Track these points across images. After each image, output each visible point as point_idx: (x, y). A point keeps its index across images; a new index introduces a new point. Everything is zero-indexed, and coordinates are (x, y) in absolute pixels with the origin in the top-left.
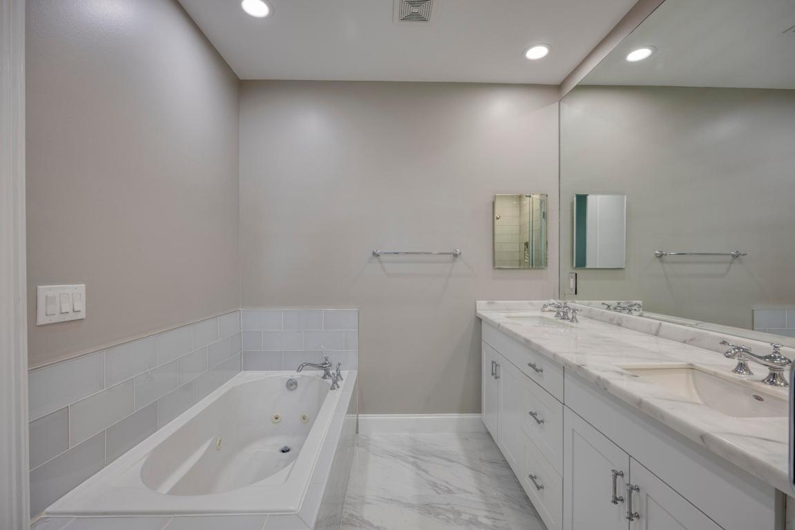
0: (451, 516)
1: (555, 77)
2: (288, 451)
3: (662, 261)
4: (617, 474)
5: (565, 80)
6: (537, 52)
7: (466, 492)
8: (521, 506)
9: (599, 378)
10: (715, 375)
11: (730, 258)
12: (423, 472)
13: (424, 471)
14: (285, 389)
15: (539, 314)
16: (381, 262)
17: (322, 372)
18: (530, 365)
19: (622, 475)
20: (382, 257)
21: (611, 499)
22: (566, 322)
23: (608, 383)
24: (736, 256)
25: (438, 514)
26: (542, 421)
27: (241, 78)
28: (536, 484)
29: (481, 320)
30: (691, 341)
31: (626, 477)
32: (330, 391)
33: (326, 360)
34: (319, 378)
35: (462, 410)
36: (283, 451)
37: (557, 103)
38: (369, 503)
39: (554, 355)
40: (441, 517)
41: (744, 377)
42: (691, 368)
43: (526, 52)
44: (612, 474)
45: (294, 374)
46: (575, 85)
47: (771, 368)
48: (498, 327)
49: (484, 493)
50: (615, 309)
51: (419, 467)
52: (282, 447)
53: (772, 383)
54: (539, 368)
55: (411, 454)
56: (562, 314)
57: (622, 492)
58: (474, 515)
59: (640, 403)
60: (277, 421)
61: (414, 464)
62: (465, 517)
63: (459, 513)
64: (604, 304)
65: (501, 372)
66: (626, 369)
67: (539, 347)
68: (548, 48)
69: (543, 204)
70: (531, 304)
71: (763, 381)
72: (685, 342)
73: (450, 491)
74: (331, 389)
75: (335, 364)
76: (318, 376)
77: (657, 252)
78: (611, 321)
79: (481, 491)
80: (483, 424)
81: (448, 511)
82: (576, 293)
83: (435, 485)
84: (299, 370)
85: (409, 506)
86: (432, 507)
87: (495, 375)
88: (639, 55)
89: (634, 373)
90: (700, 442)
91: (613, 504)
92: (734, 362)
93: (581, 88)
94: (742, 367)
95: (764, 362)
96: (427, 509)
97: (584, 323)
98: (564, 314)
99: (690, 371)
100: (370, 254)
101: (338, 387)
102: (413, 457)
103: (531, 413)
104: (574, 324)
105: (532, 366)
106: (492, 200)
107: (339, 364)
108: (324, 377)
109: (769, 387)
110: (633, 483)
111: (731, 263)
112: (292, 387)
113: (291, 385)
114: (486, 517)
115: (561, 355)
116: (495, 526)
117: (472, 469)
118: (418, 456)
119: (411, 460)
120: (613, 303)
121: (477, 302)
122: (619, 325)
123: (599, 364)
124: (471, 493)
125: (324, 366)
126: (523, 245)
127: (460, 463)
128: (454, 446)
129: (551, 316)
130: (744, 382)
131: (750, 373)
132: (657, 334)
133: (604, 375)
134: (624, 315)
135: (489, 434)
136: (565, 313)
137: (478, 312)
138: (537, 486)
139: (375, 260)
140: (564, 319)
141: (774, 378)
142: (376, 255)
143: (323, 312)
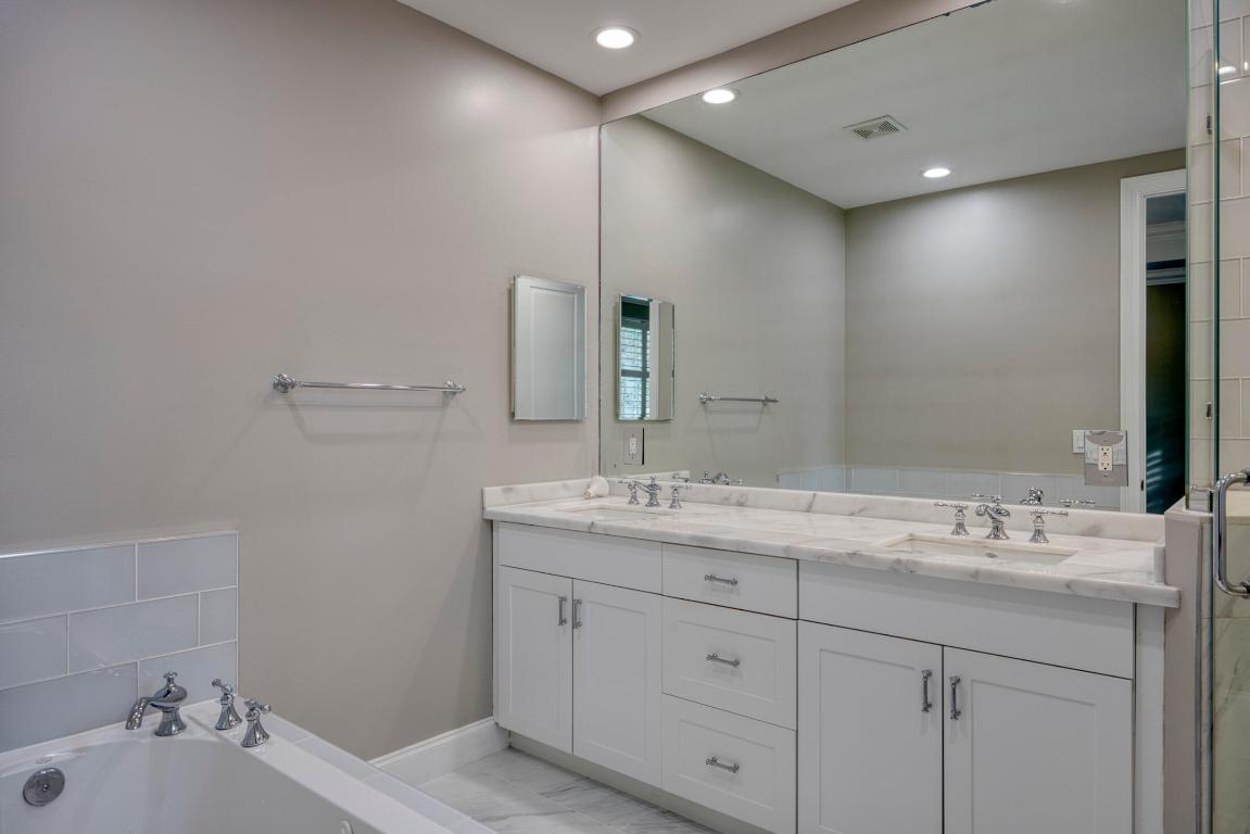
3: (706, 409)
4: (927, 675)
6: (615, 38)
9: (899, 561)
14: (23, 804)
16: (292, 406)
17: (157, 719)
19: (931, 674)
20: (296, 395)
21: (922, 707)
23: (916, 563)
24: (765, 404)
26: (739, 662)
28: (722, 766)
29: (492, 522)
31: (937, 675)
33: (170, 680)
37: (597, 128)
43: (600, 32)
53: (997, 538)
57: (930, 696)
70: (565, 487)
77: (702, 395)
78: (724, 501)
80: (506, 732)
82: (643, 462)
87: (573, 621)
99: (910, 543)
100: (269, 385)
106: (507, 286)
109: (999, 542)
111: (762, 412)
112: (40, 796)
121: (487, 489)
122: (741, 504)
125: (165, 702)
131: (967, 533)
136: (653, 496)
137: (488, 509)
138: (729, 768)
139: (280, 401)
140: (651, 505)
141: (997, 531)
142: (283, 387)
143: (137, 547)
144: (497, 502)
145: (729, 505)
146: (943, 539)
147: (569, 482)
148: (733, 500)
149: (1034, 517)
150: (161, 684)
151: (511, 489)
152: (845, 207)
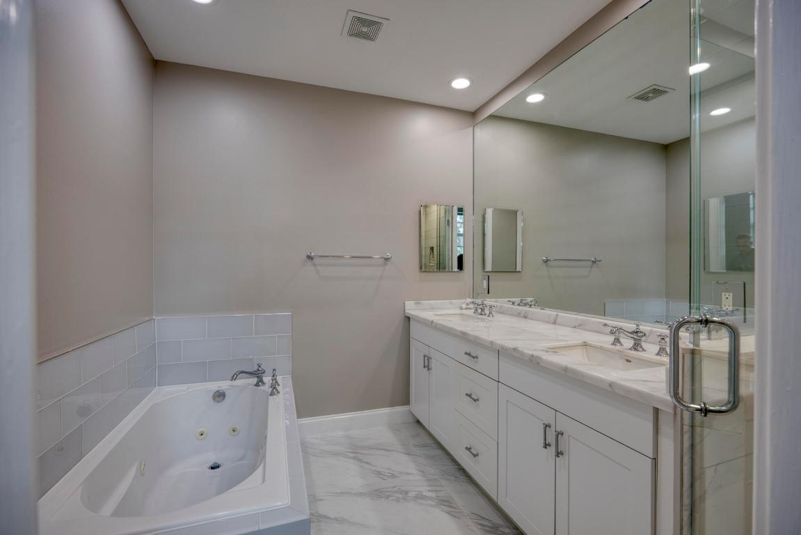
0: (400, 496)
1: (471, 105)
2: (218, 467)
3: (547, 265)
4: (547, 426)
5: (479, 109)
6: (461, 83)
7: (408, 474)
8: (456, 477)
9: (532, 356)
10: (601, 348)
11: (591, 263)
12: (365, 464)
13: (367, 463)
14: (212, 401)
15: (458, 311)
16: (314, 265)
17: (255, 380)
18: (466, 353)
19: (550, 426)
20: (316, 261)
21: (543, 445)
22: (483, 317)
23: (540, 358)
24: (594, 262)
25: (388, 497)
26: (478, 400)
27: (156, 58)
28: (472, 453)
29: (409, 318)
30: (579, 326)
31: (553, 428)
32: (270, 397)
33: (259, 366)
34: (251, 387)
35: (392, 404)
36: (212, 468)
37: (472, 128)
38: (321, 500)
39: (491, 343)
40: (391, 498)
41: (618, 347)
42: (585, 345)
43: (453, 81)
44: (543, 426)
45: (224, 385)
46: (488, 115)
47: (635, 339)
48: (432, 325)
49: (423, 472)
50: (519, 305)
51: (361, 461)
52: (211, 464)
53: (636, 349)
54: (474, 355)
55: (352, 451)
56: (479, 311)
57: (551, 439)
58: (419, 491)
59: (566, 369)
60: (203, 436)
61: (354, 458)
62: (412, 494)
63: (407, 492)
64: (509, 301)
65: (433, 364)
66: (550, 349)
67: (476, 338)
68: (471, 82)
69: (447, 213)
70: (451, 303)
71: (630, 349)
72: (575, 327)
73: (393, 476)
74: (271, 395)
75: (269, 371)
76: (249, 384)
77: (544, 258)
78: (518, 315)
79: (420, 471)
80: (412, 414)
81: (396, 492)
82: (488, 293)
83: (379, 473)
84: (233, 378)
85: (361, 494)
86: (381, 492)
87: (427, 367)
88: (535, 98)
89: (554, 350)
90: (609, 388)
91: (544, 449)
92: (612, 338)
93: (493, 117)
94: (617, 341)
95: (632, 336)
96: (378, 494)
97: (498, 317)
98: (481, 310)
99: (584, 347)
100: (305, 257)
101: (278, 392)
102: (353, 452)
103: (467, 394)
104: (491, 318)
105: (469, 354)
107: (274, 370)
108: (257, 385)
109: (634, 352)
110: (558, 430)
111: (592, 267)
112: (218, 399)
113: (220, 396)
114: (429, 491)
115: (498, 342)
116: (438, 496)
117: (408, 454)
118: (357, 451)
119: (352, 455)
120: (517, 300)
121: (406, 302)
122: (525, 317)
123: (528, 346)
124: (412, 474)
125: (258, 374)
126: (429, 249)
127: (397, 451)
128: (388, 437)
129: (471, 312)
130: (618, 350)
131: (622, 345)
132: (554, 323)
133: (535, 353)
134: (527, 308)
135: (418, 422)
136: (483, 310)
137: (407, 311)
138: (473, 454)
139: (309, 263)
140: (481, 314)
141: (637, 346)
142: (310, 258)
143: (254, 317)
144: (411, 308)
145: (520, 317)
146: (601, 347)
147: (454, 301)
148: (522, 315)
149: (660, 339)
150: (256, 368)
151: (419, 303)
152: (666, 143)
